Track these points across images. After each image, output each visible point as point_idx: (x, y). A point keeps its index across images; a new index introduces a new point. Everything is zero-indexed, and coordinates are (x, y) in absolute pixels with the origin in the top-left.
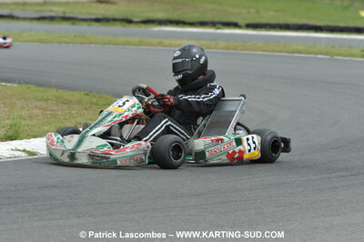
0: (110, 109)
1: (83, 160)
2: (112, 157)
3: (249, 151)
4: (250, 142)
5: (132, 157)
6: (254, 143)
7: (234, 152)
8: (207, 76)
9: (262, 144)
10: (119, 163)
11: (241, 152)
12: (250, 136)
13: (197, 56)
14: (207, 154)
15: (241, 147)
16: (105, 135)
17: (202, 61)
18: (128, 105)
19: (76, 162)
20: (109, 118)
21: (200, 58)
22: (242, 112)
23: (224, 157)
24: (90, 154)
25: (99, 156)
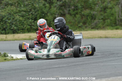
2: (62, 54)
5: (69, 54)
10: (65, 56)
12: (90, 46)
14: (83, 52)
15: (89, 50)
18: (56, 38)
19: (50, 58)
20: (53, 43)
23: (86, 53)
24: (55, 55)
25: (58, 55)
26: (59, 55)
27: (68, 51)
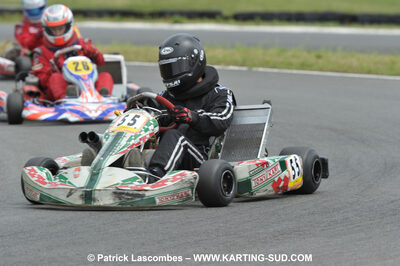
2: (147, 194)
3: (294, 177)
4: (294, 165)
5: (175, 193)
6: (297, 165)
7: (280, 179)
8: (206, 80)
10: (158, 201)
11: (286, 179)
12: (292, 157)
13: (196, 51)
14: (253, 184)
17: (202, 57)
18: (140, 122)
19: (96, 204)
20: (123, 142)
23: (270, 187)
24: (115, 193)
25: (128, 194)
26: (132, 195)
27: (174, 179)
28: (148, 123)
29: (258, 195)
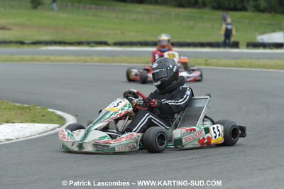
0: (108, 108)
1: (89, 148)
2: (111, 145)
3: (215, 137)
4: (216, 130)
5: (126, 145)
6: (219, 131)
7: (204, 139)
8: (178, 81)
9: (225, 131)
10: (116, 149)
11: (209, 139)
12: (215, 126)
13: (171, 66)
14: (184, 141)
15: (209, 135)
16: (105, 129)
17: (174, 70)
18: (121, 105)
19: (84, 150)
20: (107, 116)
21: (173, 67)
22: (208, 108)
23: (196, 143)
25: (100, 145)
26: (103, 146)
27: (127, 137)
28: (125, 106)
29: (187, 147)
